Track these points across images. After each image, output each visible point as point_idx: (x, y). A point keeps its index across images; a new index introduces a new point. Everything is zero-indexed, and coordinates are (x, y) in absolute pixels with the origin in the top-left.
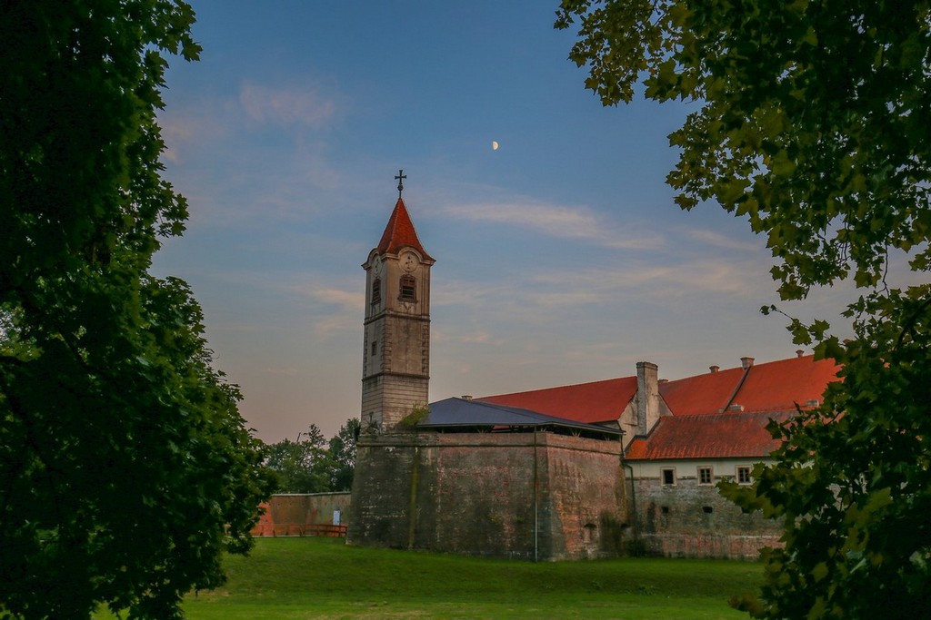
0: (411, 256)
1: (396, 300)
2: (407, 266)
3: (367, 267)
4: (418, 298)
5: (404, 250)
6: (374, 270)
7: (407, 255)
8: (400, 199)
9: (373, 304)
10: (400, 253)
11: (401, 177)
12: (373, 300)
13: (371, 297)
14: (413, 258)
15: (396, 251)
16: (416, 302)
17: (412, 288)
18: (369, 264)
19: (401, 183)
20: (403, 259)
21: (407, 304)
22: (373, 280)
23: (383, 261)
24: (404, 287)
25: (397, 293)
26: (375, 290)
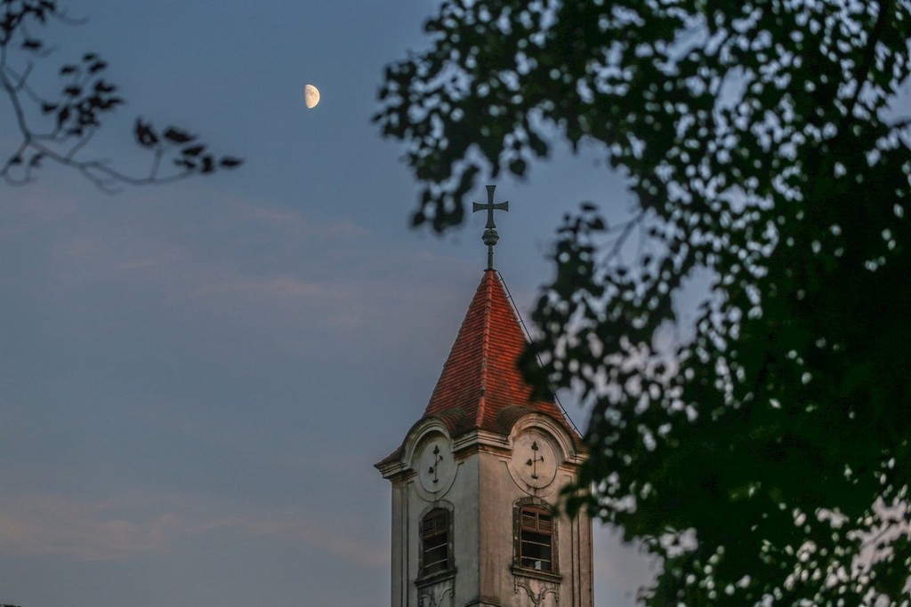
0: (542, 443)
1: (505, 573)
2: (529, 471)
3: (396, 469)
4: (564, 569)
5: (524, 423)
6: (422, 480)
7: (528, 439)
8: (490, 270)
9: (424, 585)
10: (514, 432)
11: (490, 207)
12: (424, 570)
13: (415, 560)
14: (546, 449)
15: (502, 425)
16: (558, 580)
17: (547, 538)
18: (407, 463)
19: (490, 224)
20: (521, 449)
21: (535, 587)
22: (417, 511)
23: (460, 455)
24: (525, 534)
25: (505, 551)
26: (427, 543)
